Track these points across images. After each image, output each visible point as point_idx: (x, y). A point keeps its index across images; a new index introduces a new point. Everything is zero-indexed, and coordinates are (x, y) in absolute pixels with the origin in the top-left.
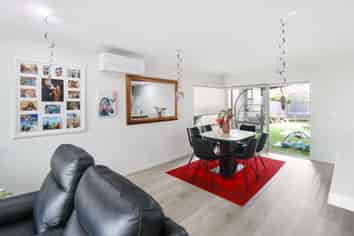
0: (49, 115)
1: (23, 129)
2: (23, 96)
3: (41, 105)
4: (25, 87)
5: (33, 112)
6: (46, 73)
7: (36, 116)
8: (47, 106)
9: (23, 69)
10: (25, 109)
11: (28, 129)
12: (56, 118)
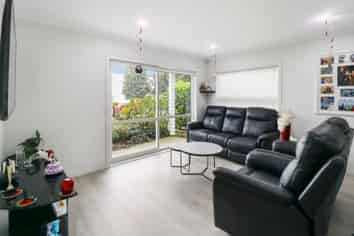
0: (344, 98)
1: (322, 108)
2: (323, 82)
3: (337, 90)
4: (325, 76)
5: (331, 95)
6: (341, 61)
7: (333, 98)
8: (342, 90)
9: (323, 62)
10: (324, 92)
11: (326, 108)
12: (350, 101)
